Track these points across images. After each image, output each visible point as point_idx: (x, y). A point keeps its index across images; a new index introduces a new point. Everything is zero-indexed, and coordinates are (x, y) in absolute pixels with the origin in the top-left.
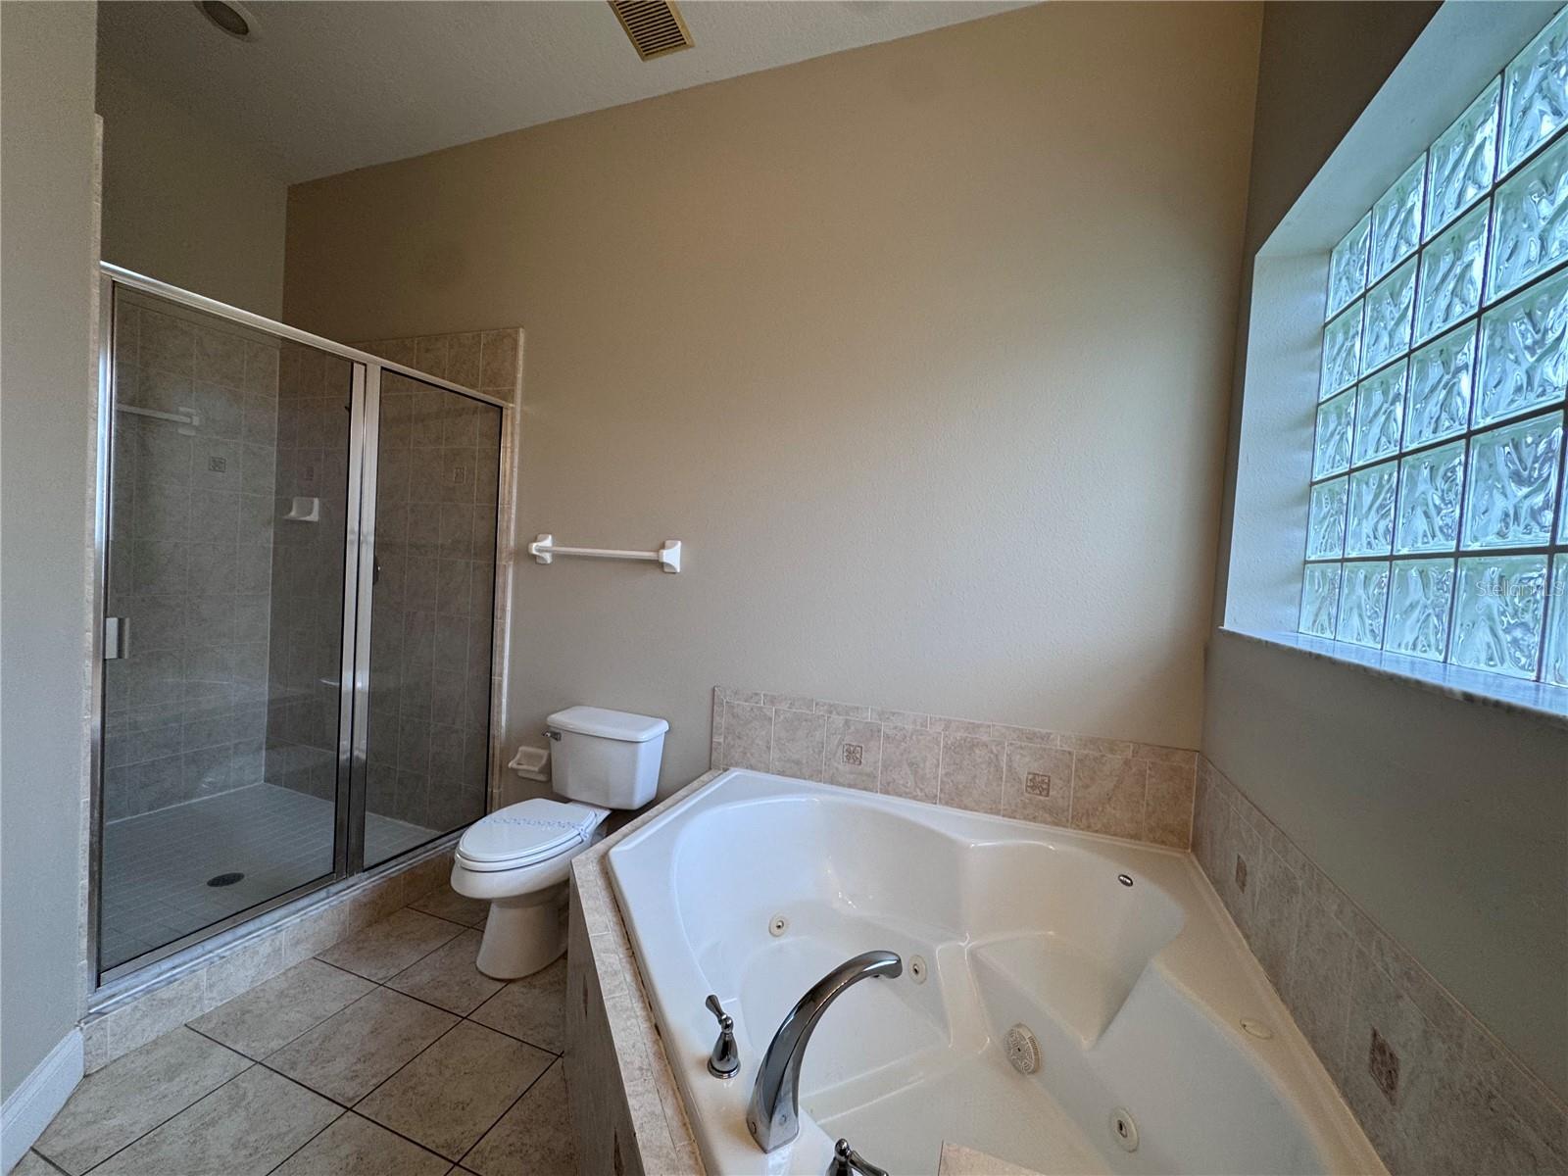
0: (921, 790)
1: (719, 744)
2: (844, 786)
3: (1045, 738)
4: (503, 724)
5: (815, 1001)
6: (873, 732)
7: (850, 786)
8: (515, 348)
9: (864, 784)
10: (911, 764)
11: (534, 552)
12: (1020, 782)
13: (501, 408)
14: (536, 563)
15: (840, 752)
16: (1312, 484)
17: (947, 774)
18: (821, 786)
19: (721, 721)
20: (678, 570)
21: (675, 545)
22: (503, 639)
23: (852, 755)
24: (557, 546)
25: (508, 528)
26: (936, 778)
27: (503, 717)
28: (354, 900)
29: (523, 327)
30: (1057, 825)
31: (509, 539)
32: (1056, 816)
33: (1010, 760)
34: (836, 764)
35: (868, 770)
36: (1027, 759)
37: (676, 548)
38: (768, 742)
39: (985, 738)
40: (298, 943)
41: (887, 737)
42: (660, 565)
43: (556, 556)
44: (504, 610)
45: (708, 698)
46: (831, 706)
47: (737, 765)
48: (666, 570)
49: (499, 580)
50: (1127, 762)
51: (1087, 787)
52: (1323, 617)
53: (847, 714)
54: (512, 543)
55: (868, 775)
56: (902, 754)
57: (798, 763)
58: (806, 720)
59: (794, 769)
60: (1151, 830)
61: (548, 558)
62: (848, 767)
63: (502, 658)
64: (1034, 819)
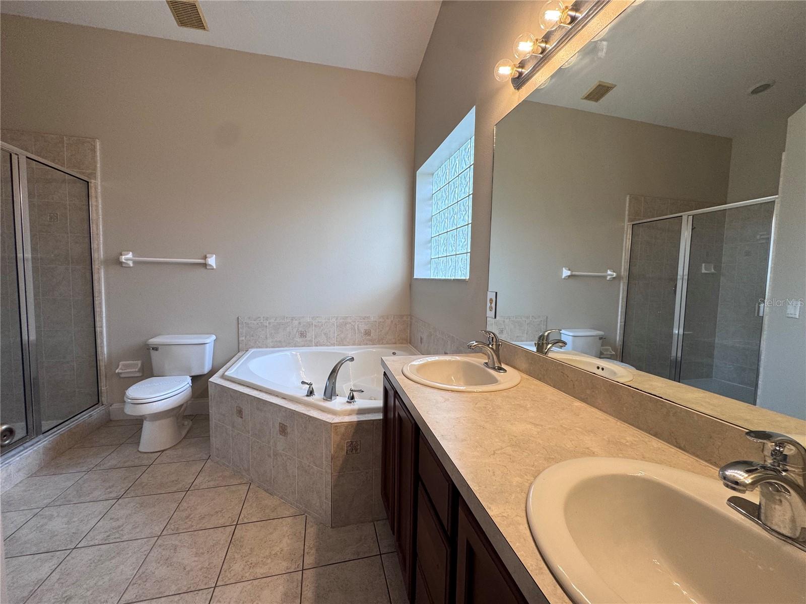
0: (329, 342)
1: (243, 340)
2: (300, 347)
3: (368, 318)
4: (105, 353)
5: (334, 372)
6: (310, 325)
7: (302, 346)
8: (94, 150)
9: (308, 344)
10: (325, 334)
11: (124, 261)
12: (362, 333)
13: (88, 182)
14: (122, 266)
15: (297, 334)
16: (432, 238)
17: (338, 335)
18: (291, 348)
19: (243, 331)
20: (215, 268)
21: (212, 256)
22: (101, 308)
23: (303, 335)
24: (134, 257)
25: (98, 248)
26: (334, 337)
27: (104, 349)
28: (44, 447)
29: (98, 139)
30: (373, 345)
31: (100, 253)
32: (373, 342)
33: (358, 327)
34: (297, 339)
35: (309, 339)
36: (363, 326)
37: (212, 258)
38: (267, 336)
39: (350, 321)
40: (19, 470)
41: (315, 326)
42: (205, 265)
43: (135, 262)
44: (100, 292)
45: (235, 322)
46: (293, 317)
47: (252, 347)
48: (208, 268)
49: (95, 277)
50: (392, 321)
51: (381, 331)
52: (435, 273)
53: (300, 320)
54: (102, 256)
55: (309, 341)
56: (321, 331)
57: (280, 342)
58: (283, 325)
59: (279, 345)
60: (399, 340)
61: (131, 264)
62: (301, 339)
63: (102, 318)
64: (367, 344)
